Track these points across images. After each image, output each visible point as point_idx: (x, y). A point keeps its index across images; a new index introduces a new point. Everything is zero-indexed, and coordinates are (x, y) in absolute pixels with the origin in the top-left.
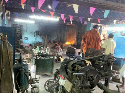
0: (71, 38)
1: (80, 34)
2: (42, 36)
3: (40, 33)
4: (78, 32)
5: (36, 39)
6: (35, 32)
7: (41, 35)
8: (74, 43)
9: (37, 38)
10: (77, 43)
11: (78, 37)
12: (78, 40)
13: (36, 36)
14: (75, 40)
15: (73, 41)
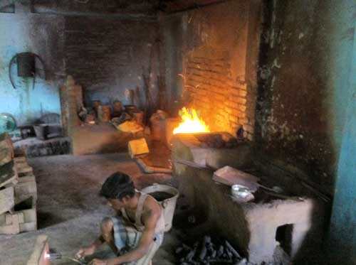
0: (216, 90)
1: (275, 63)
2: (54, 79)
3: (43, 62)
4: (264, 47)
5: (21, 97)
6: (12, 62)
7: (49, 76)
8: (233, 119)
9: (27, 91)
10: (257, 127)
11: (261, 82)
12: (258, 108)
13: (23, 84)
14: (240, 104)
15: (229, 111)
